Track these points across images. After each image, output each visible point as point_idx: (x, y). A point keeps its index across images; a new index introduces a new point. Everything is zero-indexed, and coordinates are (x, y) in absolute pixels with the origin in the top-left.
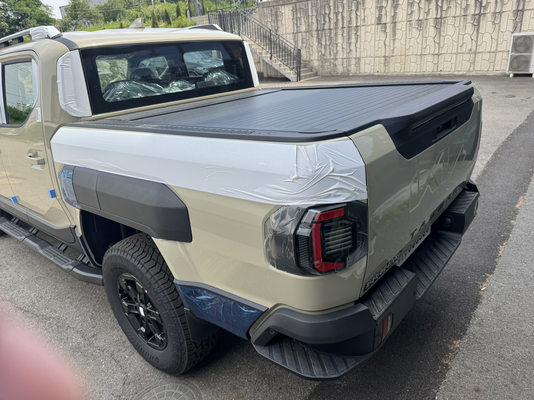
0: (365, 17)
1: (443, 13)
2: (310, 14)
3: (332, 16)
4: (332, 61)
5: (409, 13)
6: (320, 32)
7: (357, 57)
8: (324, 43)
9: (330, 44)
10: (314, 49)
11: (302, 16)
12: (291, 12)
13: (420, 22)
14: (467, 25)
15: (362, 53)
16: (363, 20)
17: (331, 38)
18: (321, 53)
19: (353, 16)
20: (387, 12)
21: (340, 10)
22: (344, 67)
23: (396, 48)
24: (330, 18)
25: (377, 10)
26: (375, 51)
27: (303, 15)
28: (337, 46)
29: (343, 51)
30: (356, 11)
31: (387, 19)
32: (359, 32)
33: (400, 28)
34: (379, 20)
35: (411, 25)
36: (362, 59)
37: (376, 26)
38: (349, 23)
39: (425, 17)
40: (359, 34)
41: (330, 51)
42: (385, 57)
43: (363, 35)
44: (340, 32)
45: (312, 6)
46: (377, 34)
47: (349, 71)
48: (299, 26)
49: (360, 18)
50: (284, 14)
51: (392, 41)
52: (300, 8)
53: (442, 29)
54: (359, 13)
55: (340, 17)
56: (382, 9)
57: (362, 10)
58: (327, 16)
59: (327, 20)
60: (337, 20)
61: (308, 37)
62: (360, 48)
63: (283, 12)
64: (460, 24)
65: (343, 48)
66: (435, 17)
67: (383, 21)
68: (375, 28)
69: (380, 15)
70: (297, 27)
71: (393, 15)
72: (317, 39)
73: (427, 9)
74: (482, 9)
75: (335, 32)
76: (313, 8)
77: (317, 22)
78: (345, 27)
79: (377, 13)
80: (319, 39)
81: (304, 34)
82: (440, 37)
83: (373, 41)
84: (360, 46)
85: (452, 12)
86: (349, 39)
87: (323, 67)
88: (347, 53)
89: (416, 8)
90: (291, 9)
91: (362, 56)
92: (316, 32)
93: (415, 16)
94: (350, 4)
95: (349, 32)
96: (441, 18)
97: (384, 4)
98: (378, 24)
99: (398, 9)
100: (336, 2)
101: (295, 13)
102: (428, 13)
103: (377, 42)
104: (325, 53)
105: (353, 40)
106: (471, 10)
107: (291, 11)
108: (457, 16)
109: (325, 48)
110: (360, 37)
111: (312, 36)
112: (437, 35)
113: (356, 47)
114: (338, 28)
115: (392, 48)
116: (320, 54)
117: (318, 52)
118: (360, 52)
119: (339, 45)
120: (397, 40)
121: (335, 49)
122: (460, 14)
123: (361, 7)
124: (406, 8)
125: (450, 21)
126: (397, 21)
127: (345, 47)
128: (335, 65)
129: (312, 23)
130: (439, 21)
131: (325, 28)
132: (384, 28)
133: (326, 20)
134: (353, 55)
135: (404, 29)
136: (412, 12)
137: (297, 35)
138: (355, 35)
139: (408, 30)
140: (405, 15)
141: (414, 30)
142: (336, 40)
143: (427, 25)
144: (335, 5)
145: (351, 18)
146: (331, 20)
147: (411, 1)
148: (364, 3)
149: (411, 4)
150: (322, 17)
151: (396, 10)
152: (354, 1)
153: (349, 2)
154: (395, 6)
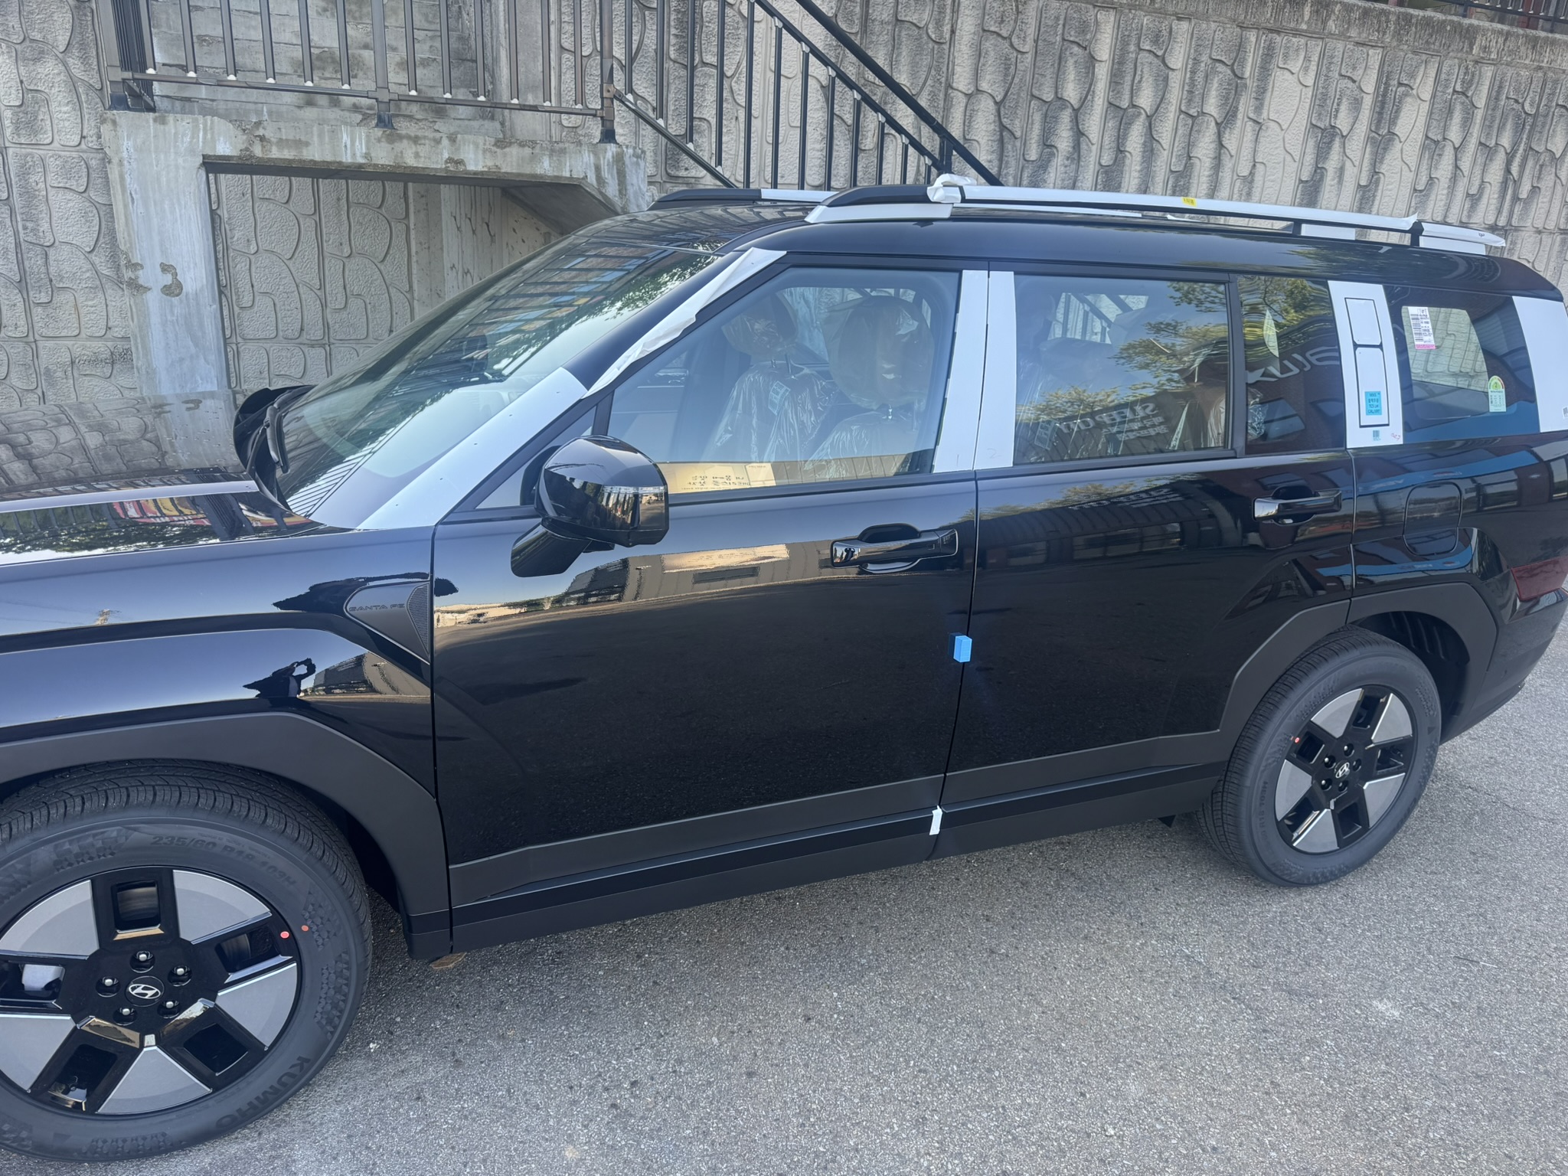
0: (1255, 165)
1: (1517, 210)
2: (962, 81)
3: (1094, 123)
5: (1421, 184)
16: (1243, 179)
19: (1204, 148)
20: (1348, 164)
21: (1146, 100)
24: (1079, 134)
25: (1311, 143)
30: (1219, 125)
31: (1340, 196)
34: (1308, 198)
38: (1175, 187)
39: (1465, 213)
45: (981, 31)
49: (1233, 170)
52: (898, 22)
54: (1231, 141)
55: (1135, 141)
56: (1330, 143)
57: (1249, 127)
58: (1066, 117)
59: (1063, 141)
60: (1120, 151)
67: (1327, 200)
69: (1317, 168)
71: (1363, 183)
73: (1477, 183)
76: (988, 45)
77: (1001, 141)
79: (1310, 158)
89: (1444, 168)
93: (1436, 205)
94: (1200, 77)
97: (1343, 122)
99: (1388, 157)
100: (1132, 48)
123: (1245, 107)
124: (1412, 161)
136: (1429, 184)
140: (1406, 191)
144: (1121, 63)
145: (1189, 159)
146: (1084, 146)
147: (1434, 135)
148: (1265, 91)
149: (1432, 147)
150: (1037, 117)
151: (1381, 162)
152: (1220, 68)
153: (1197, 61)
154: (1381, 141)
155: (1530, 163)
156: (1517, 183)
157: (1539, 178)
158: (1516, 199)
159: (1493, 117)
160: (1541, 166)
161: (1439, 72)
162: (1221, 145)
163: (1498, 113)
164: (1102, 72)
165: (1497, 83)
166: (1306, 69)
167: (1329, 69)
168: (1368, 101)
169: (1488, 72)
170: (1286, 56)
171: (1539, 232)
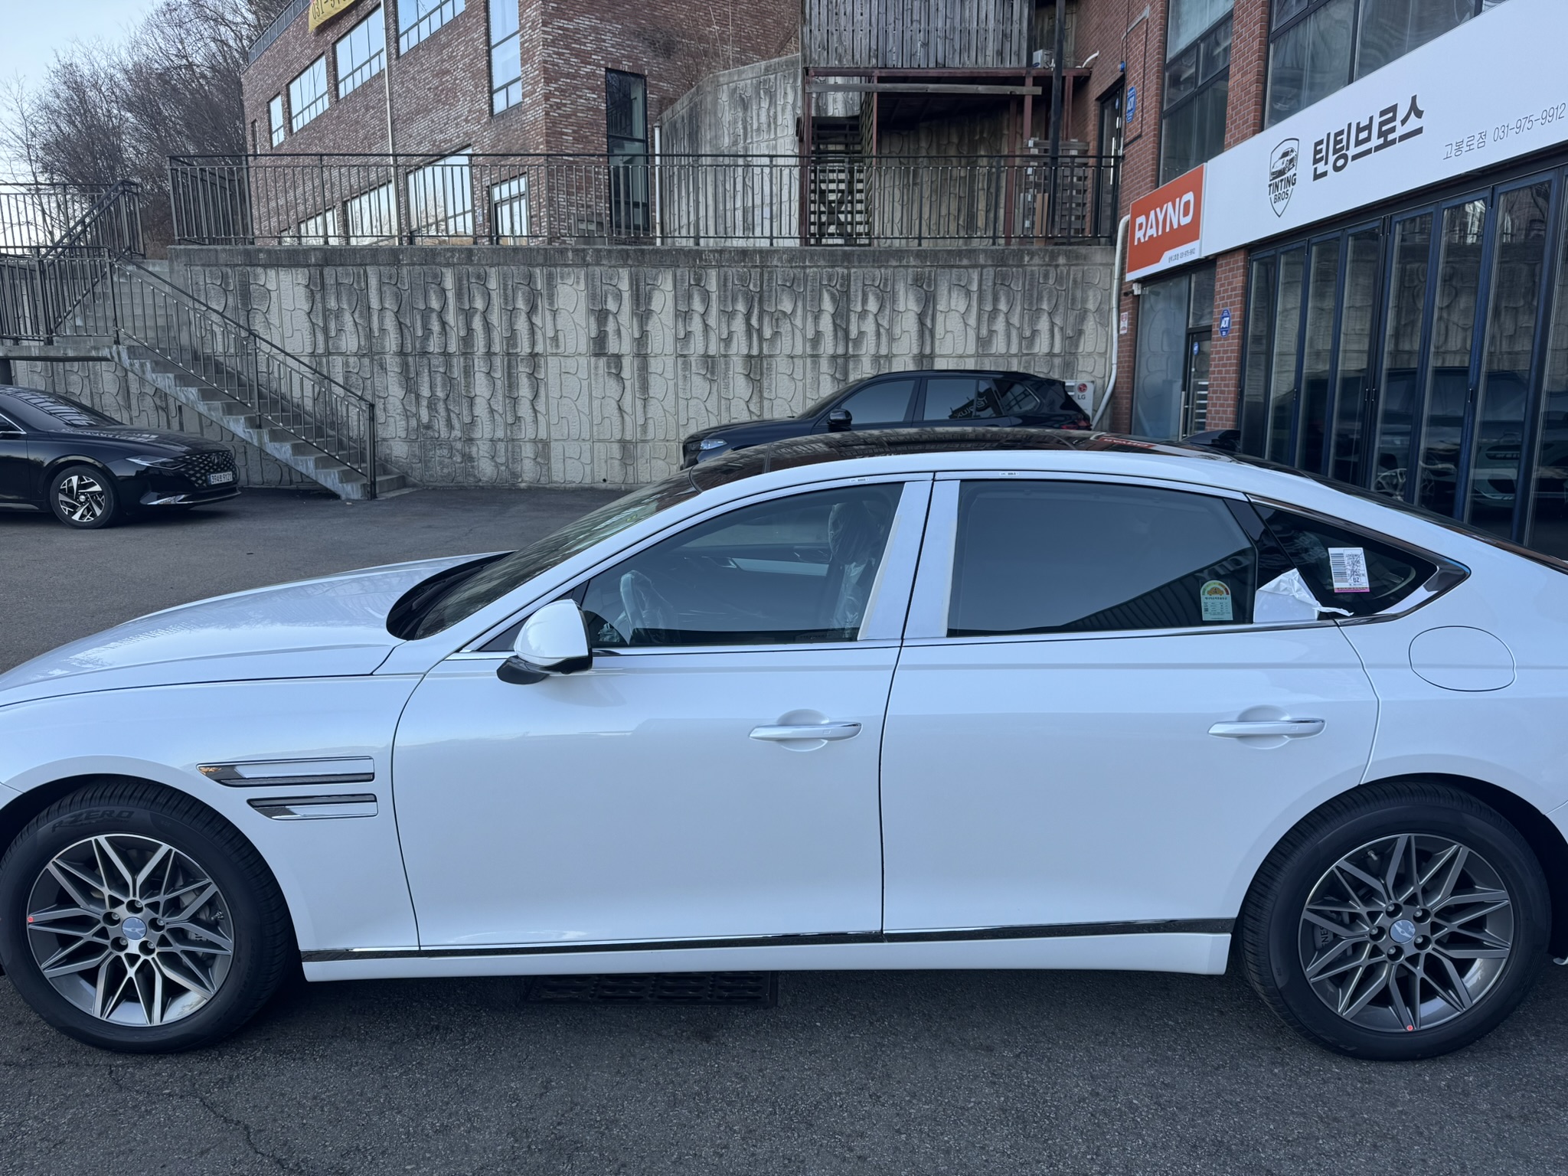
0: (557, 331)
1: (765, 345)
2: (375, 304)
3: (451, 318)
4: (459, 445)
5: (682, 335)
6: (410, 359)
7: (540, 437)
8: (425, 392)
9: (448, 396)
10: (390, 407)
11: (345, 306)
12: (301, 292)
13: (709, 360)
14: (822, 377)
15: (552, 428)
16: (552, 339)
17: (449, 380)
18: (419, 420)
19: (522, 325)
20: (622, 328)
21: (479, 304)
22: (497, 465)
23: (651, 421)
24: (444, 324)
25: (592, 320)
26: (592, 425)
27: (350, 304)
28: (472, 405)
29: (493, 420)
30: (528, 313)
31: (622, 345)
32: (543, 370)
33: (659, 371)
34: (599, 345)
35: (687, 366)
36: (553, 444)
37: (593, 359)
38: (508, 345)
39: (722, 349)
40: (542, 376)
41: (449, 416)
42: (623, 443)
43: (553, 380)
44: (480, 365)
45: (381, 283)
46: (596, 380)
47: (515, 475)
48: (333, 334)
49: (544, 335)
50: (274, 295)
51: (639, 403)
52: (338, 284)
53: (765, 384)
54: (537, 320)
55: (477, 323)
56: (606, 318)
57: (547, 313)
58: (434, 316)
59: (435, 326)
60: (470, 330)
61: (367, 369)
62: (548, 413)
63: (272, 286)
64: (804, 373)
65: (492, 411)
66: (745, 352)
67: (613, 347)
68: (589, 363)
69: (600, 331)
70: (327, 338)
71: (637, 335)
72: (402, 379)
73: (726, 332)
74: (850, 345)
75: (462, 364)
76: (385, 288)
77: (401, 328)
78: (495, 354)
79: (593, 326)
80: (408, 379)
81: (352, 360)
82: (761, 402)
83: (585, 398)
84: (548, 410)
85: (784, 346)
86: (510, 386)
87: (425, 462)
88: (506, 424)
89: (696, 325)
90: (305, 282)
91: (554, 435)
92: (397, 359)
93: (697, 346)
94: (510, 292)
95: (509, 367)
96: (760, 356)
97: (612, 306)
98: (597, 355)
99: (650, 323)
100: (465, 282)
101: (318, 296)
102: (728, 341)
103: (596, 403)
104: (430, 420)
105: (525, 391)
106: (828, 346)
107: (301, 287)
108: (797, 356)
109: (432, 407)
110: (546, 384)
111: (383, 367)
112: (754, 396)
113: (535, 411)
114: (472, 353)
115: (641, 421)
116: (413, 423)
117: (407, 417)
118: (548, 425)
119: (478, 400)
120: (652, 402)
121: (465, 412)
122: (804, 351)
123: (542, 304)
124: (670, 323)
125: (781, 365)
126: (649, 351)
127: (498, 407)
128: (468, 458)
129: (382, 330)
130: (756, 363)
131: (431, 349)
132: (616, 368)
133: (430, 327)
134: (527, 431)
135: (669, 375)
136: (688, 334)
137: (328, 362)
138: (529, 378)
139: (680, 377)
140: (670, 340)
141: (697, 381)
142: (468, 386)
143: (727, 369)
144: (461, 290)
145: (513, 331)
146: (447, 328)
147: (683, 308)
148: (553, 295)
149: (683, 315)
150: (418, 317)
151: (646, 325)
152: (521, 286)
153: (506, 286)
154: (643, 314)
155: (766, 320)
156: (760, 331)
157: (777, 327)
158: (761, 339)
159: (726, 297)
160: (777, 320)
161: (675, 276)
162: (532, 324)
163: (729, 293)
164: (451, 295)
165: (722, 278)
166: (578, 283)
167: (593, 281)
168: (626, 296)
169: (713, 273)
170: (562, 278)
171: (792, 357)
